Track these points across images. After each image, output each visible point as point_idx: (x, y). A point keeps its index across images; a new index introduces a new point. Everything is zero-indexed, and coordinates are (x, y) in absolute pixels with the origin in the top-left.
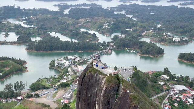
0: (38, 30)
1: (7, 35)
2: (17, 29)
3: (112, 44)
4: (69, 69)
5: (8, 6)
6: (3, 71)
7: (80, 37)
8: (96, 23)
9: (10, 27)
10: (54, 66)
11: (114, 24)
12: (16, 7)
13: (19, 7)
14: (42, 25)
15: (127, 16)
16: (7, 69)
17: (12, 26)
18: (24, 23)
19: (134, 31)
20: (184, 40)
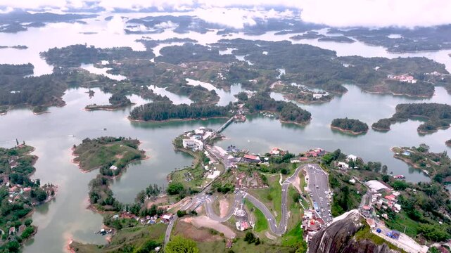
0: (135, 85)
1: (92, 94)
2: (103, 83)
3: (241, 106)
4: (206, 153)
5: (77, 45)
6: (114, 161)
7: (195, 95)
8: (205, 71)
9: (91, 79)
10: (182, 147)
11: (230, 73)
12: (88, 46)
13: (93, 47)
14: (135, 75)
15: (237, 57)
16: (119, 157)
17: (94, 77)
18: (108, 72)
19: (260, 83)
20: (326, 97)
